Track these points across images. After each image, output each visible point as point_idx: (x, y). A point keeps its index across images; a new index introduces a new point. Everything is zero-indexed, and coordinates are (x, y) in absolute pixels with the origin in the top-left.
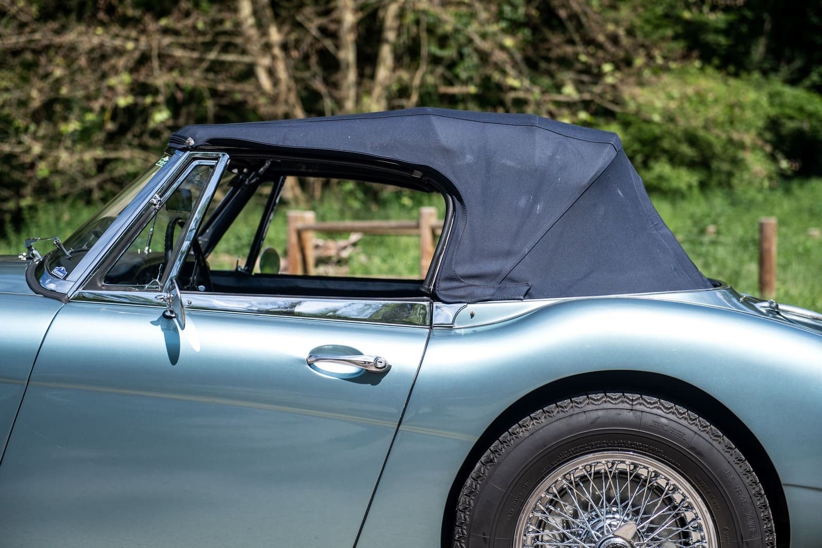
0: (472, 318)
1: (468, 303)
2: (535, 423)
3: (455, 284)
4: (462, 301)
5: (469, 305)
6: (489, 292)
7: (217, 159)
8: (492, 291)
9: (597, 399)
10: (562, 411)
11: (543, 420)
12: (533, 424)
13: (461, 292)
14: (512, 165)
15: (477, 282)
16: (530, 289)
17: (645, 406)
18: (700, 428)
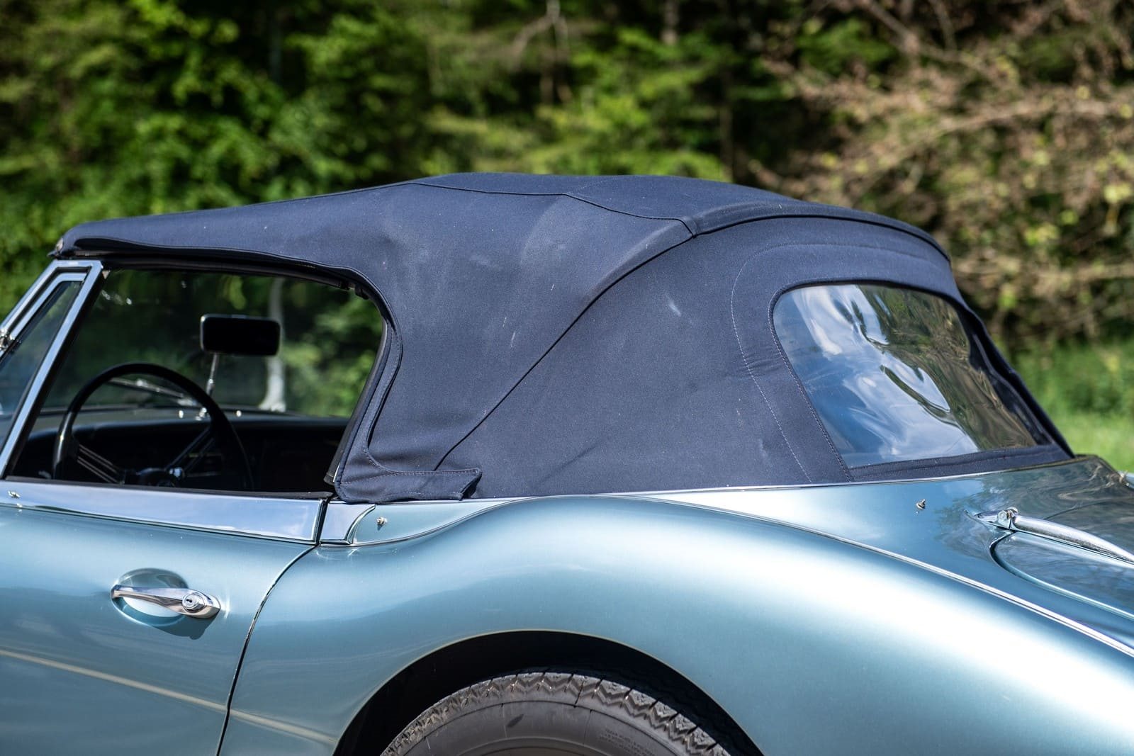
0: (379, 529)
1: (377, 504)
2: (433, 720)
3: (366, 470)
4: (368, 499)
5: (378, 507)
6: (413, 483)
7: (86, 270)
8: (418, 482)
9: (528, 682)
10: (473, 700)
11: (444, 715)
12: (430, 721)
13: (373, 485)
14: (485, 263)
15: (398, 468)
16: (478, 480)
17: (600, 700)
18: (689, 748)
